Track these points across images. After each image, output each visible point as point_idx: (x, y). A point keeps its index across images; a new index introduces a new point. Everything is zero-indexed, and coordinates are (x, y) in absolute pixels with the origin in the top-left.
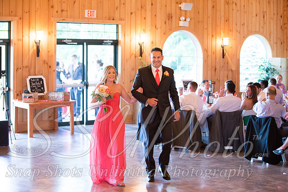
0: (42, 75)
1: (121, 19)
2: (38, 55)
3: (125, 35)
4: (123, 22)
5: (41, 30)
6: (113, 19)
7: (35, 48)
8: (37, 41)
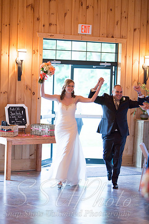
0: (23, 103)
1: (122, 37)
2: (19, 79)
3: (126, 57)
4: (124, 41)
6: (113, 37)
7: (16, 70)
8: (19, 61)
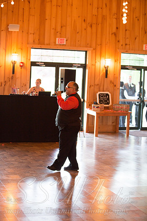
0: (108, 91)
2: (106, 77)
5: (109, 58)
7: (104, 71)
